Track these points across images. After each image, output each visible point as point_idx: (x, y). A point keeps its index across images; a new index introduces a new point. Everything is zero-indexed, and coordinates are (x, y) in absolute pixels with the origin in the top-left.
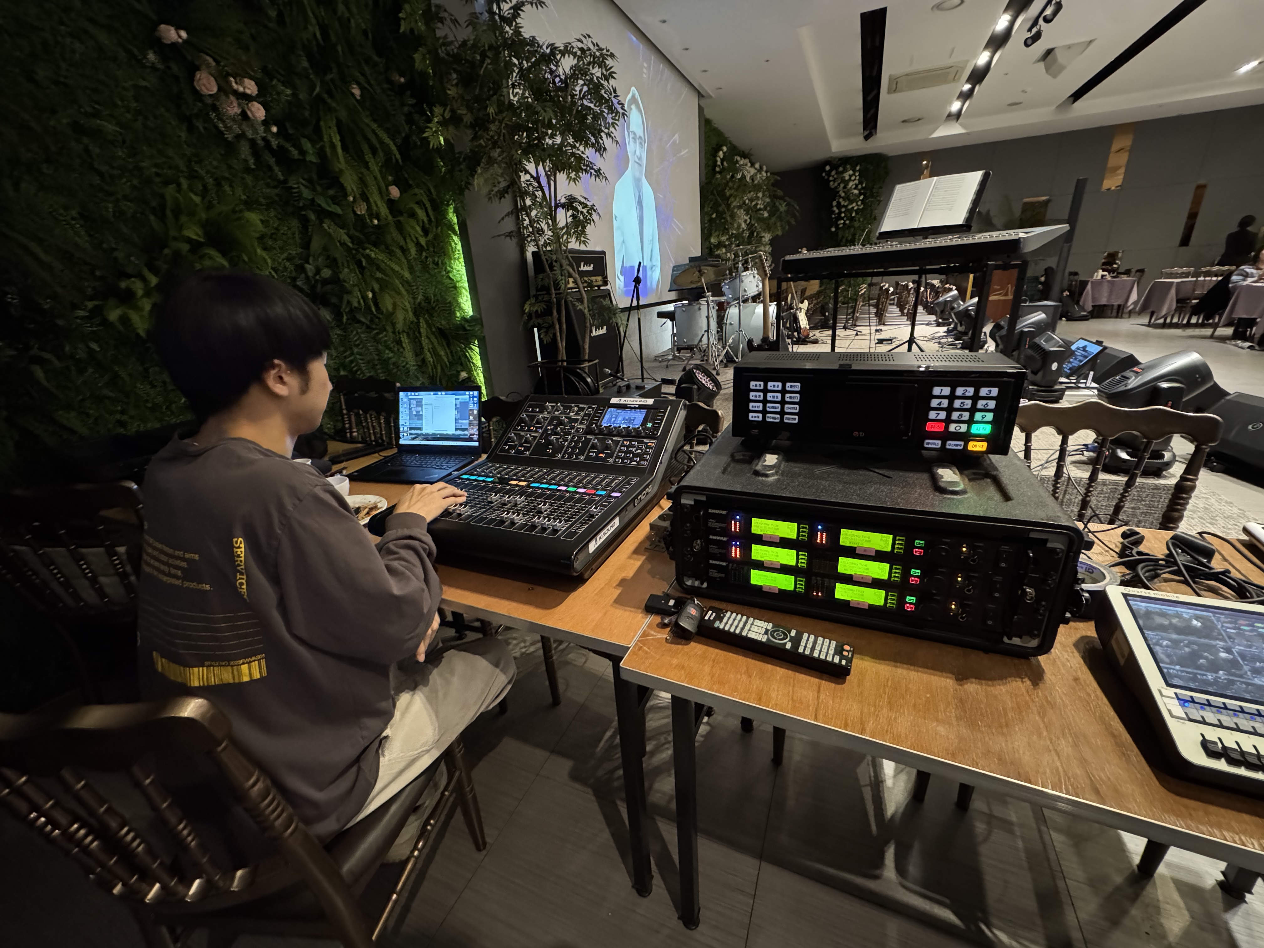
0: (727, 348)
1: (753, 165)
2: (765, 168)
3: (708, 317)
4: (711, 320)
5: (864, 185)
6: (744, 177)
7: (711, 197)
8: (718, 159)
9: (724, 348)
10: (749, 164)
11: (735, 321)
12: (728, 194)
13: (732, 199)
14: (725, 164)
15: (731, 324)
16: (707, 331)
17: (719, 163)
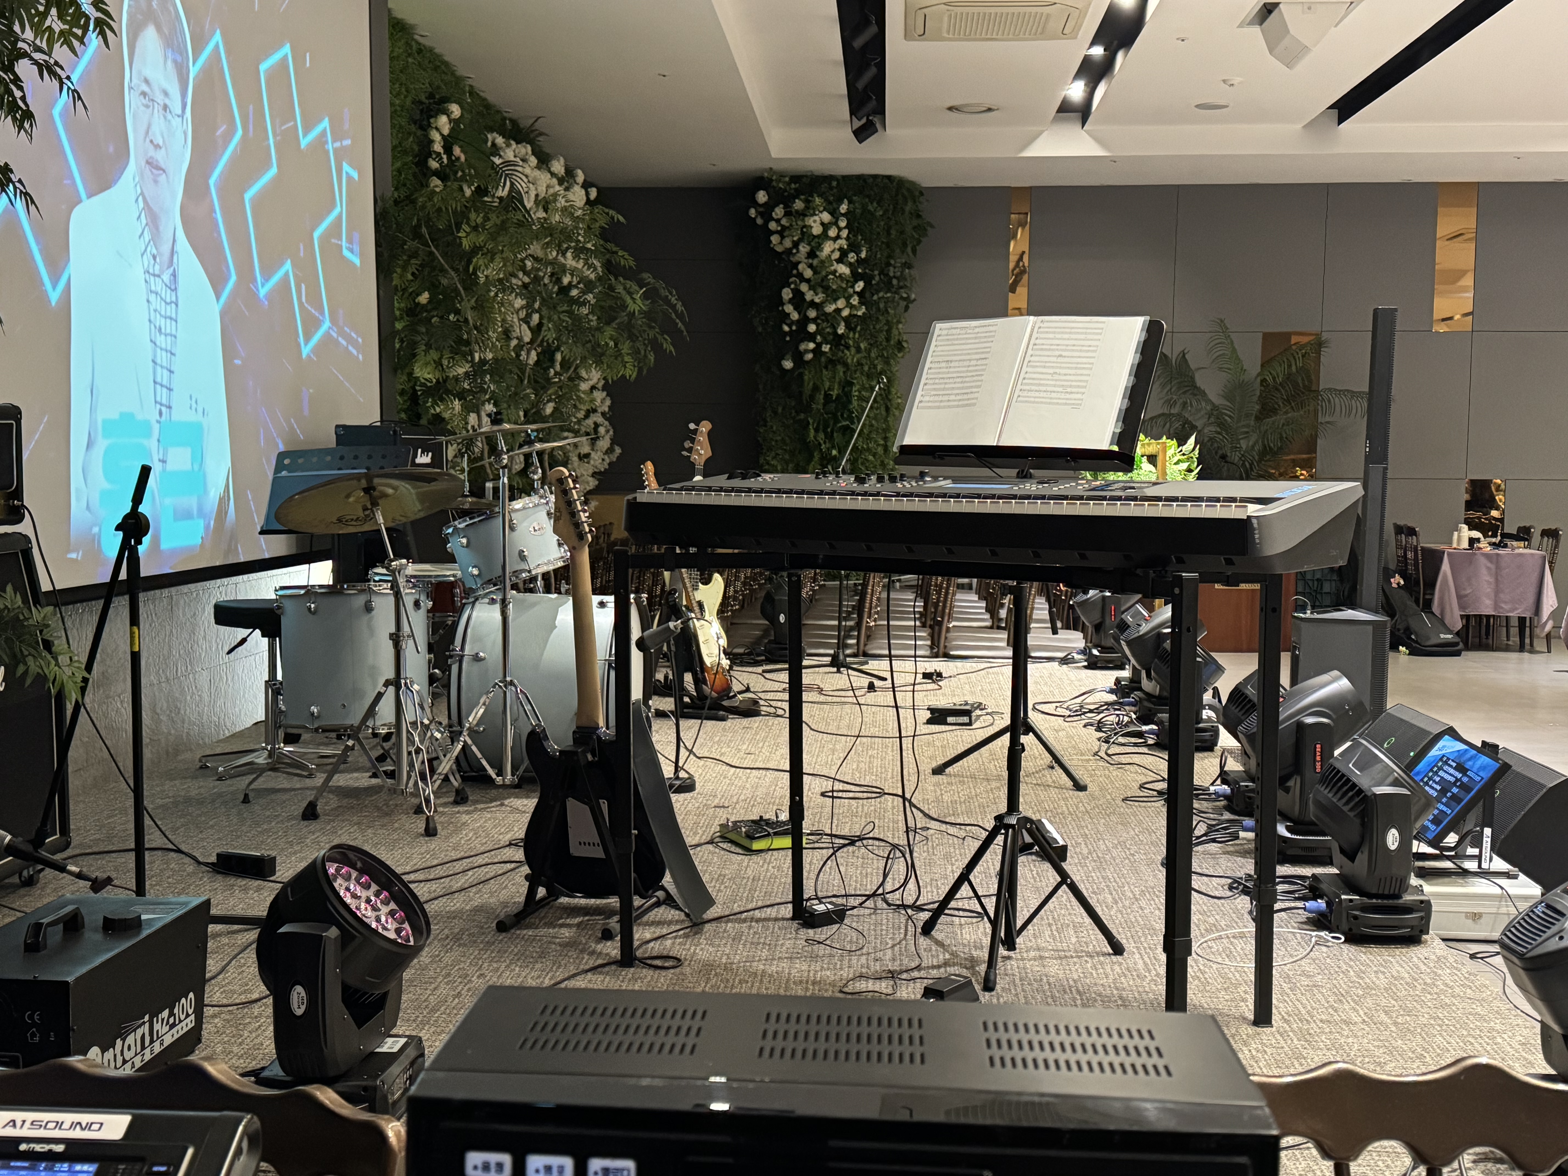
0: (465, 738)
1: (544, 161)
2: (580, 177)
3: (396, 639)
4: (408, 648)
5: (863, 255)
6: (515, 197)
7: (411, 245)
8: (436, 136)
9: (454, 737)
10: (533, 161)
11: (491, 650)
12: (466, 244)
13: (479, 260)
14: (457, 151)
15: (476, 658)
16: (396, 682)
17: (438, 147)
